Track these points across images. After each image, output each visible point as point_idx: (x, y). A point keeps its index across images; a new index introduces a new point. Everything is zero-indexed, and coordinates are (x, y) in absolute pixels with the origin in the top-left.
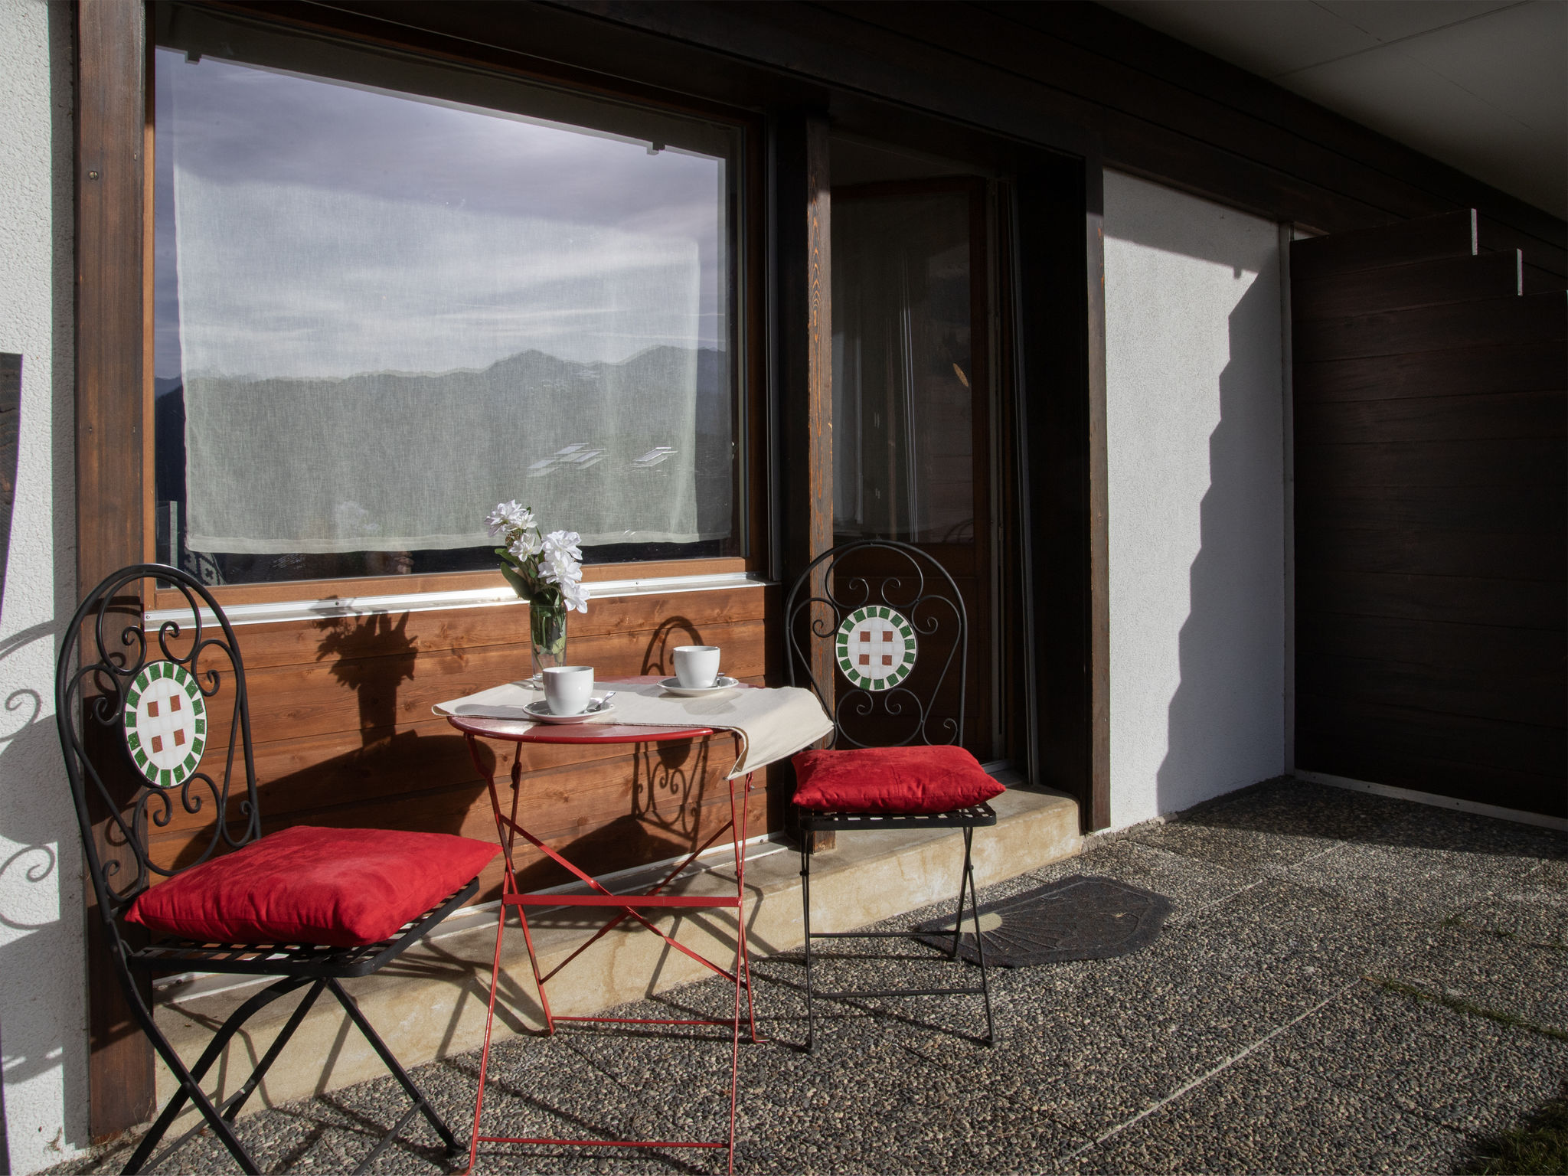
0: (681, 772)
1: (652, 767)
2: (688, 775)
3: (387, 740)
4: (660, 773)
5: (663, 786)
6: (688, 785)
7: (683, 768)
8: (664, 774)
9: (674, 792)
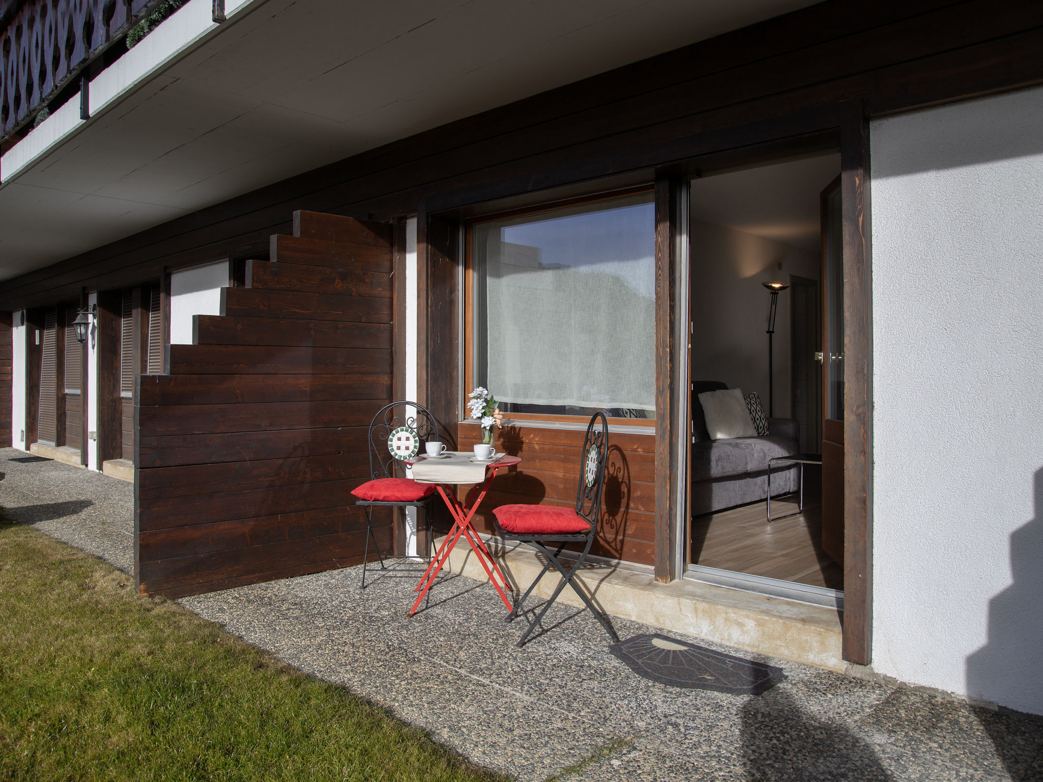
0: (615, 520)
1: (603, 513)
2: (618, 522)
3: (515, 473)
4: (606, 517)
5: (607, 524)
6: (618, 525)
7: (616, 517)
8: (607, 518)
9: (612, 528)
